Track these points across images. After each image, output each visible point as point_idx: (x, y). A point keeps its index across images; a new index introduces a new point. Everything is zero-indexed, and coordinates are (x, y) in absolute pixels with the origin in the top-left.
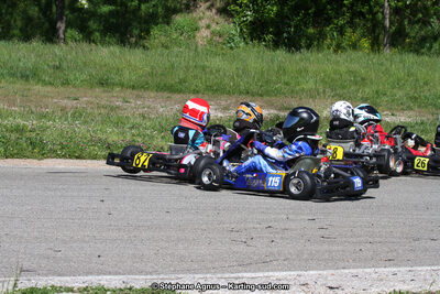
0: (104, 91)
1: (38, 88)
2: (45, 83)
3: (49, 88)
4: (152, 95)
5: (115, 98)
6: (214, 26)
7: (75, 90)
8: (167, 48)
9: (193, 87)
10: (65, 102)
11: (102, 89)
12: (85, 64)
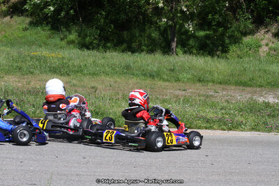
0: (203, 85)
1: (161, 83)
2: (164, 80)
3: (167, 83)
4: (233, 88)
5: (209, 90)
6: (271, 45)
7: (183, 85)
8: (241, 58)
9: (258, 83)
10: (177, 92)
11: (201, 84)
12: (189, 68)
